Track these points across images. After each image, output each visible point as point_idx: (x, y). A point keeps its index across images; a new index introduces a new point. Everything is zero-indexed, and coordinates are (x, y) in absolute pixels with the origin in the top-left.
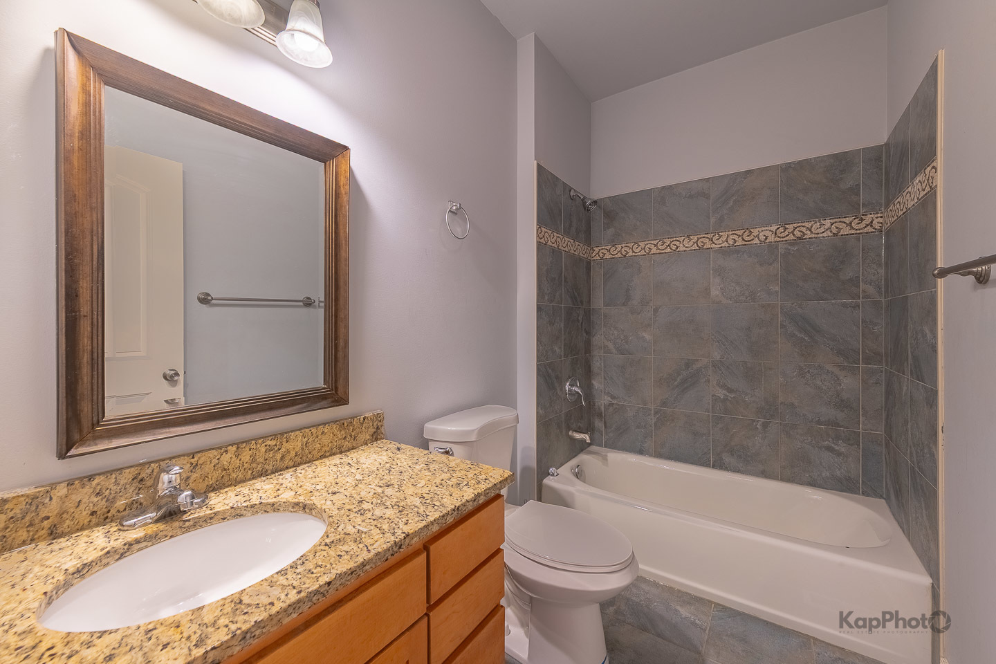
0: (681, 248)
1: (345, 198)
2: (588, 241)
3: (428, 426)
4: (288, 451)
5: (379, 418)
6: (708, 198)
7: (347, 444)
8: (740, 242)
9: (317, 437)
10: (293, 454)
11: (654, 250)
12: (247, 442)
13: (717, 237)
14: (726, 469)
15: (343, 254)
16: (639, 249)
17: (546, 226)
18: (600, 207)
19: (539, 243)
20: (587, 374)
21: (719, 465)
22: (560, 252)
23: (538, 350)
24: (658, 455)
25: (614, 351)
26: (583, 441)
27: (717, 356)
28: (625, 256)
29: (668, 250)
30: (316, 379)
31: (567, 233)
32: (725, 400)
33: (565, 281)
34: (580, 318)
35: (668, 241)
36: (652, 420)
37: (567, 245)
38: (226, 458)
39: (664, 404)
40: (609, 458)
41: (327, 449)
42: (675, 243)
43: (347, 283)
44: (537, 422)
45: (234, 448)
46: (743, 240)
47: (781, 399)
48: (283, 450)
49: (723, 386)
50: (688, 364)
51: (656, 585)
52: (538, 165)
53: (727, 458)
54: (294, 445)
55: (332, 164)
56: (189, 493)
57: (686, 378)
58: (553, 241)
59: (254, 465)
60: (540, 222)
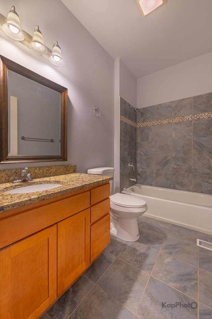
0: (164, 123)
1: (66, 103)
2: (136, 121)
3: (89, 170)
4: (52, 172)
5: (75, 166)
6: (172, 107)
7: (67, 172)
8: (181, 120)
9: (59, 169)
10: (53, 172)
11: (155, 124)
12: (42, 167)
13: (174, 119)
14: (176, 189)
15: (66, 119)
16: (151, 123)
17: (123, 116)
18: (139, 111)
19: (121, 120)
20: (135, 162)
21: (174, 188)
22: (127, 124)
23: (120, 153)
24: (156, 186)
25: (143, 155)
26: (134, 181)
27: (174, 155)
28: (147, 126)
29: (160, 124)
30: (58, 153)
31: (129, 118)
32: (176, 168)
33: (129, 133)
34: (133, 145)
35: (159, 121)
36: (155, 175)
37: (129, 122)
38: (36, 171)
39: (158, 170)
40: (142, 187)
41: (62, 173)
42: (162, 121)
43: (67, 127)
44: (120, 174)
45: (38, 169)
46: (182, 120)
47: (193, 167)
48: (50, 171)
49: (176, 164)
50: (165, 158)
51: (155, 220)
52: (121, 97)
53: (177, 186)
54: (53, 170)
55: (63, 94)
56: (30, 174)
57: (165, 163)
58: (125, 120)
59: (43, 174)
60: (121, 115)
